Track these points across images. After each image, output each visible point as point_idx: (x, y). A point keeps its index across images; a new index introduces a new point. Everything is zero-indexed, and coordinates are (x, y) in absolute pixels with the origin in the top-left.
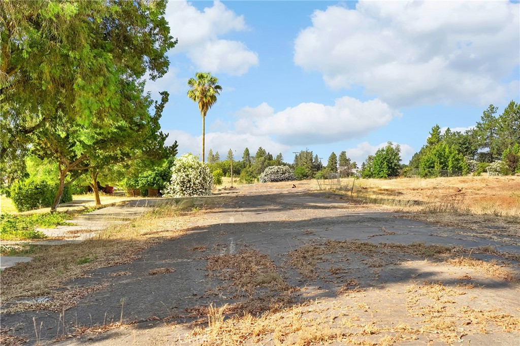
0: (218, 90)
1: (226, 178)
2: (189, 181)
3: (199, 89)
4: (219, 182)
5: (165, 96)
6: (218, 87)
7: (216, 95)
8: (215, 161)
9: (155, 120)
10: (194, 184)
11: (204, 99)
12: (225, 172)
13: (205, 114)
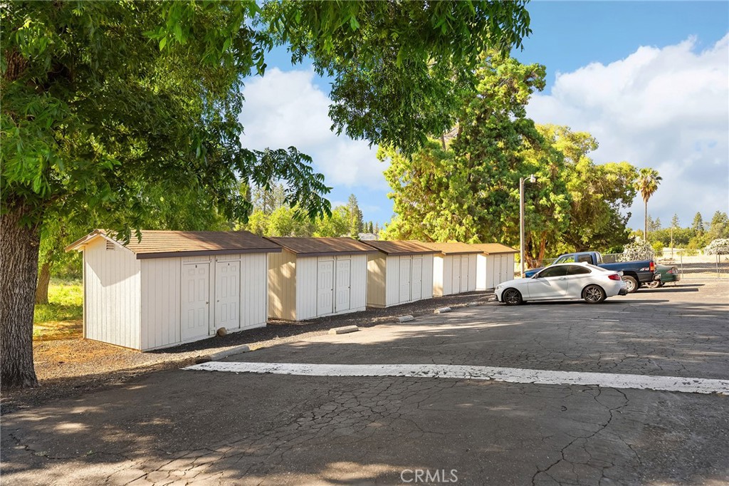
0: (659, 180)
1: (669, 249)
2: (637, 254)
3: (643, 181)
4: (660, 254)
5: (630, 214)
6: (660, 178)
7: (658, 185)
8: (655, 228)
9: (624, 225)
10: (640, 256)
11: (647, 189)
12: (667, 242)
13: (647, 201)
